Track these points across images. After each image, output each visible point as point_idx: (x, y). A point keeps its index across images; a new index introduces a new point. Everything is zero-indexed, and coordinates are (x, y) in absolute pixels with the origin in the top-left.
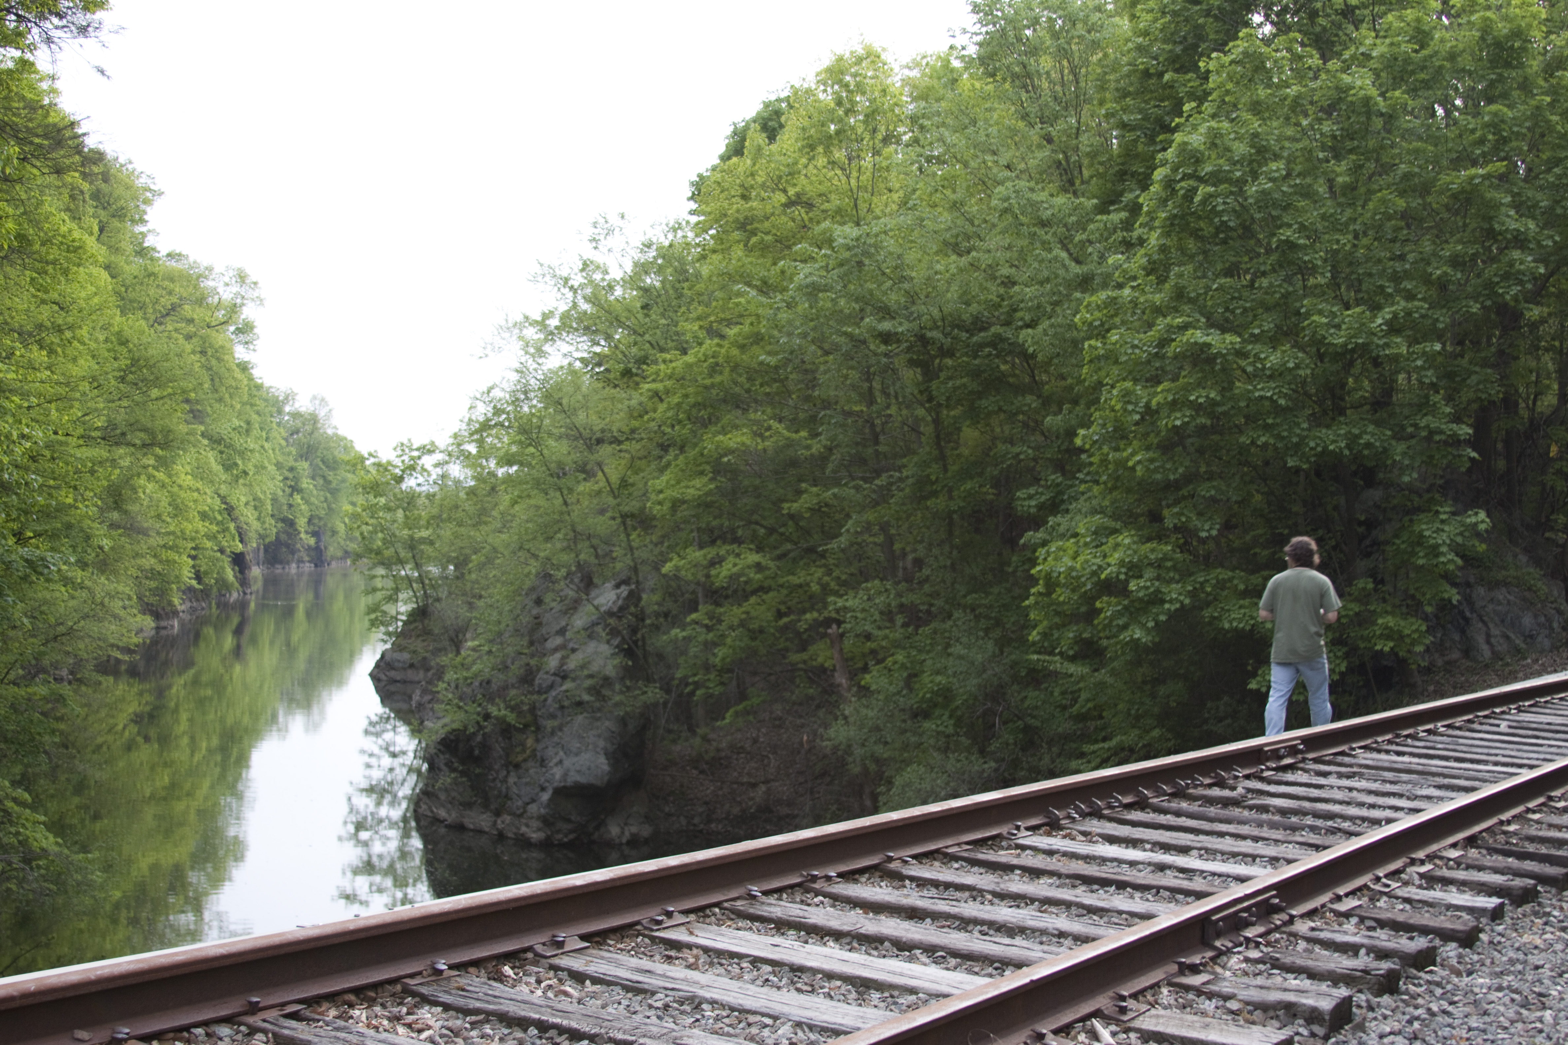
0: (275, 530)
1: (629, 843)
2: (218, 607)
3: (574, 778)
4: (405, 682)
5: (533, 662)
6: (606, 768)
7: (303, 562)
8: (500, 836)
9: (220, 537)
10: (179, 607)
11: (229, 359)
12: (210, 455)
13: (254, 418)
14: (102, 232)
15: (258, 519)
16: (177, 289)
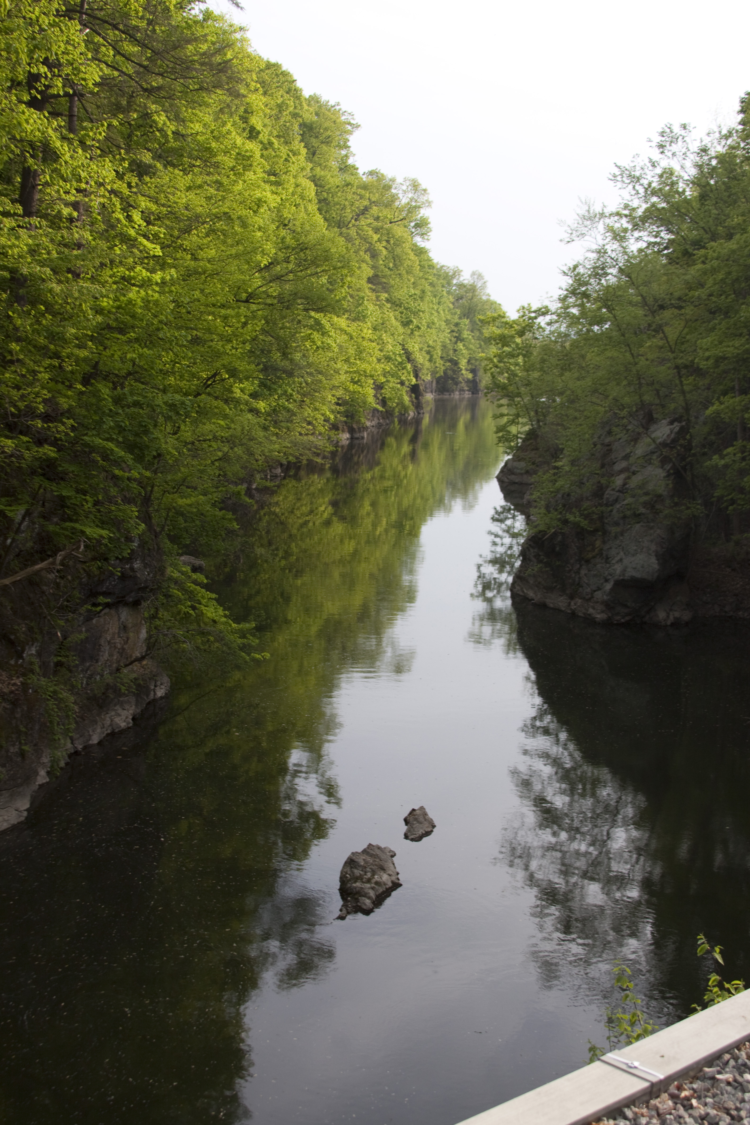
0: (443, 368)
1: (672, 625)
2: (400, 422)
3: (631, 573)
4: (521, 484)
5: (603, 481)
6: (656, 567)
7: (464, 391)
8: (573, 614)
9: (400, 373)
10: (368, 424)
11: (407, 246)
12: (391, 315)
13: (428, 288)
14: (314, 154)
15: (430, 360)
16: (367, 195)
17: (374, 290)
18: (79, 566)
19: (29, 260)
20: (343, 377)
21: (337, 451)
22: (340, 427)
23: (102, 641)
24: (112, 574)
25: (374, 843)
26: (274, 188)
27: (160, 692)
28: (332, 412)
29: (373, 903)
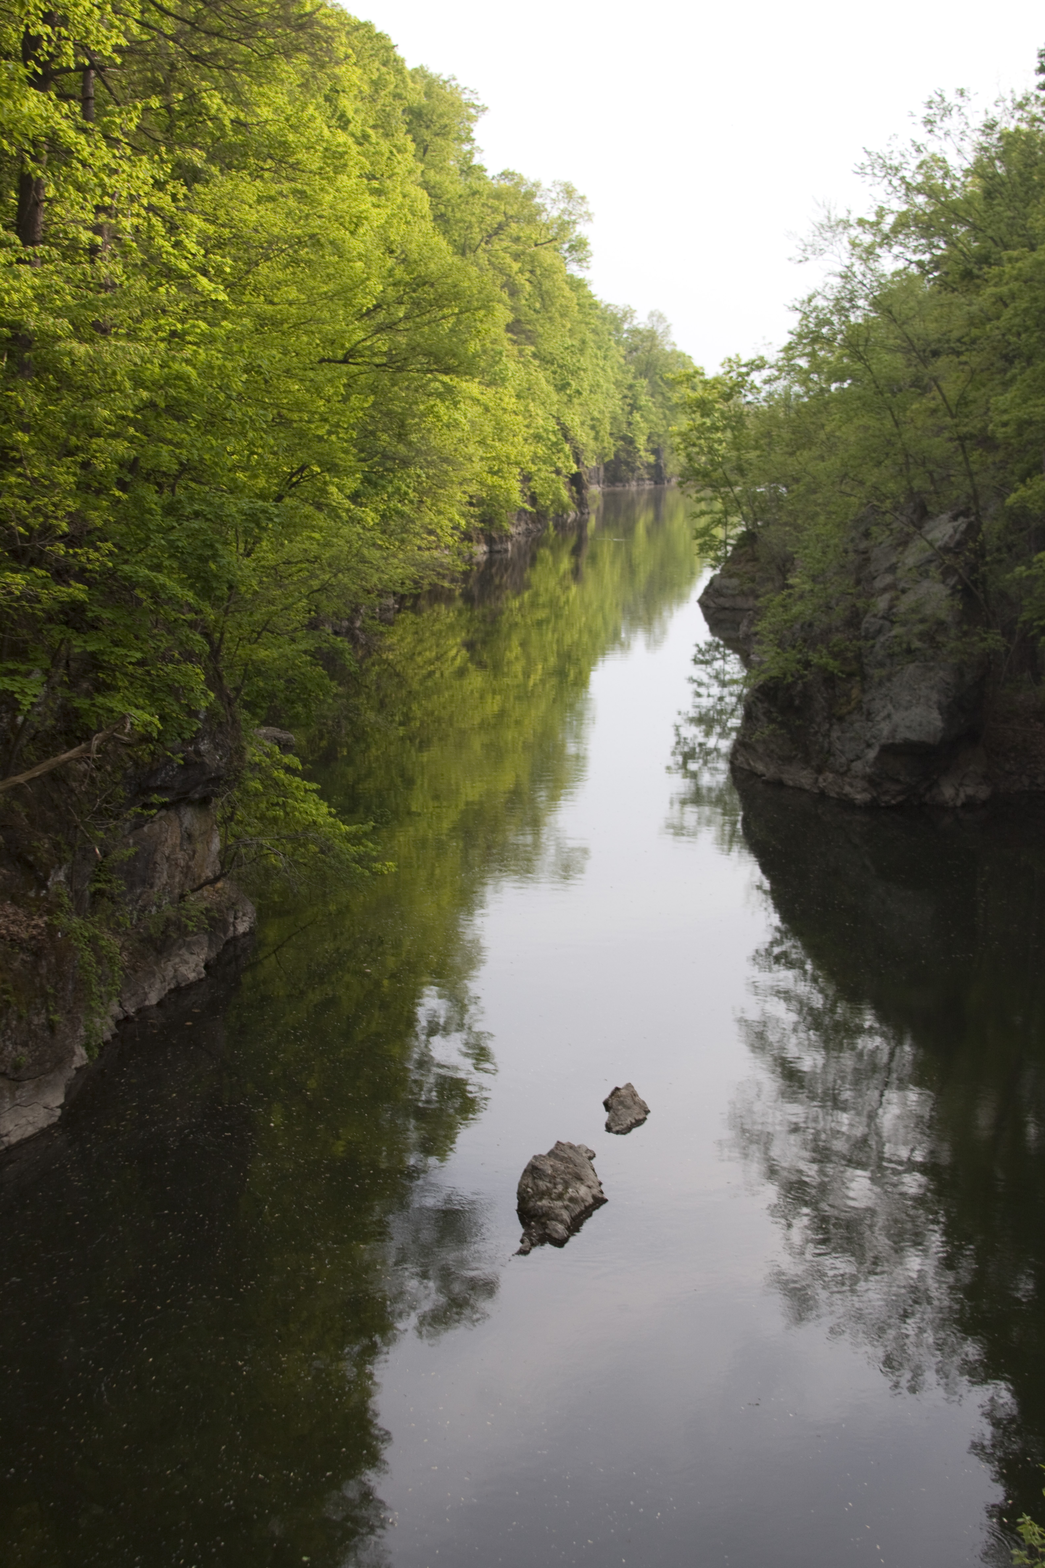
0: (613, 449)
1: (964, 805)
2: (556, 527)
3: (903, 734)
4: (733, 609)
5: (860, 604)
6: (940, 724)
7: (643, 480)
8: (823, 795)
9: (555, 458)
10: (513, 530)
11: (559, 277)
12: (541, 375)
13: (590, 336)
14: (425, 151)
15: (596, 439)
16: (502, 207)
17: (514, 342)
18: (122, 751)
19: (36, 310)
20: (478, 466)
21: (471, 570)
22: (474, 536)
23: (158, 857)
24: (170, 760)
25: (564, 1141)
26: (374, 199)
27: (242, 927)
28: (463, 515)
29: (568, 1228)
